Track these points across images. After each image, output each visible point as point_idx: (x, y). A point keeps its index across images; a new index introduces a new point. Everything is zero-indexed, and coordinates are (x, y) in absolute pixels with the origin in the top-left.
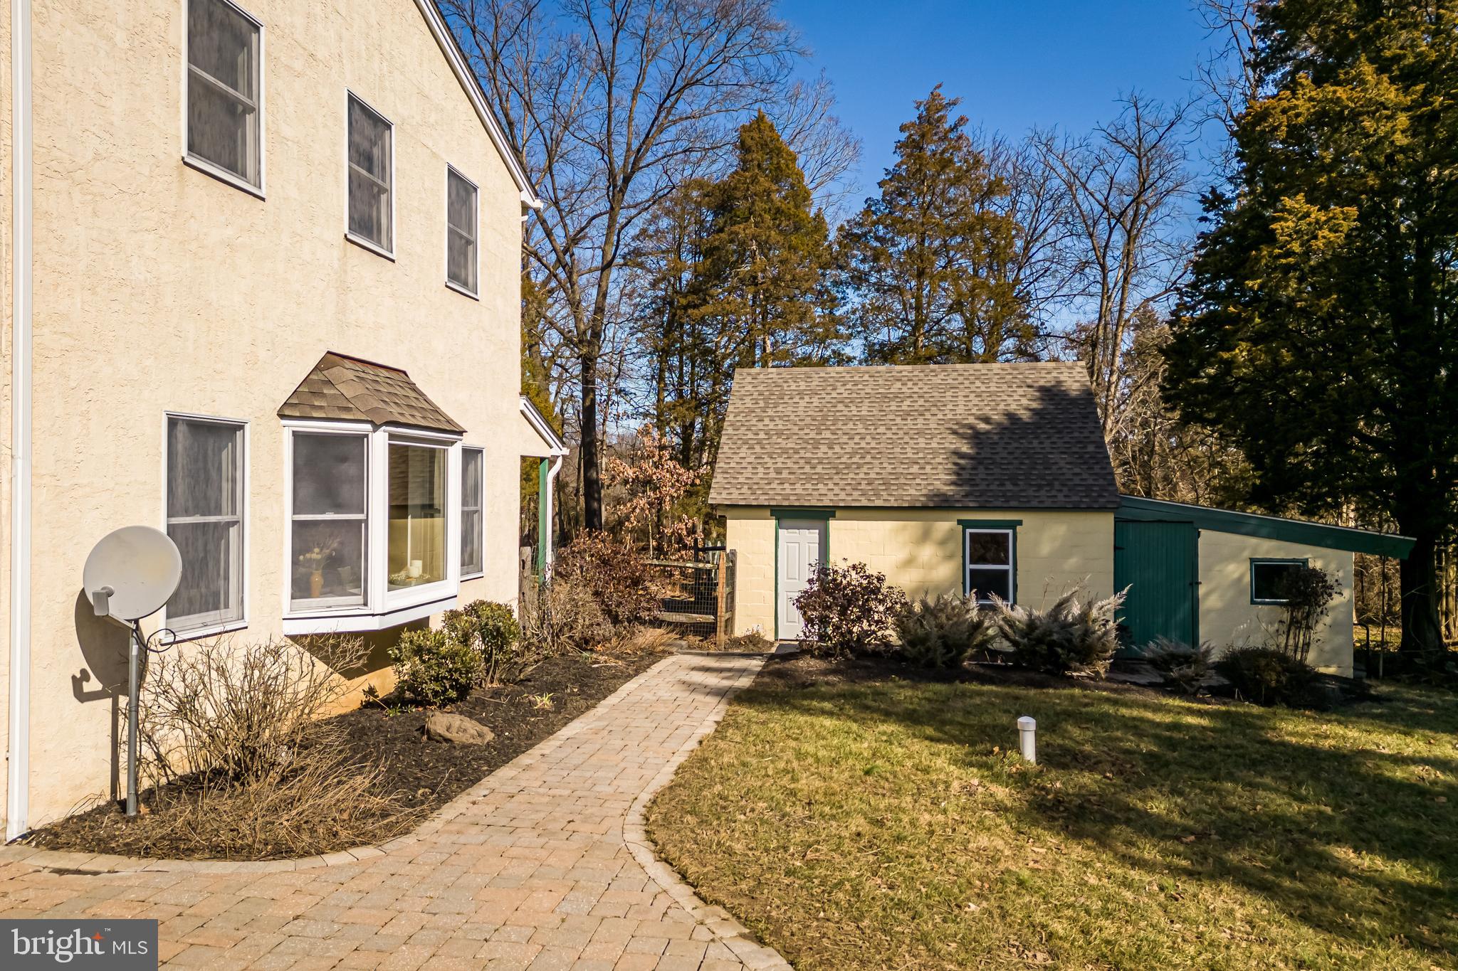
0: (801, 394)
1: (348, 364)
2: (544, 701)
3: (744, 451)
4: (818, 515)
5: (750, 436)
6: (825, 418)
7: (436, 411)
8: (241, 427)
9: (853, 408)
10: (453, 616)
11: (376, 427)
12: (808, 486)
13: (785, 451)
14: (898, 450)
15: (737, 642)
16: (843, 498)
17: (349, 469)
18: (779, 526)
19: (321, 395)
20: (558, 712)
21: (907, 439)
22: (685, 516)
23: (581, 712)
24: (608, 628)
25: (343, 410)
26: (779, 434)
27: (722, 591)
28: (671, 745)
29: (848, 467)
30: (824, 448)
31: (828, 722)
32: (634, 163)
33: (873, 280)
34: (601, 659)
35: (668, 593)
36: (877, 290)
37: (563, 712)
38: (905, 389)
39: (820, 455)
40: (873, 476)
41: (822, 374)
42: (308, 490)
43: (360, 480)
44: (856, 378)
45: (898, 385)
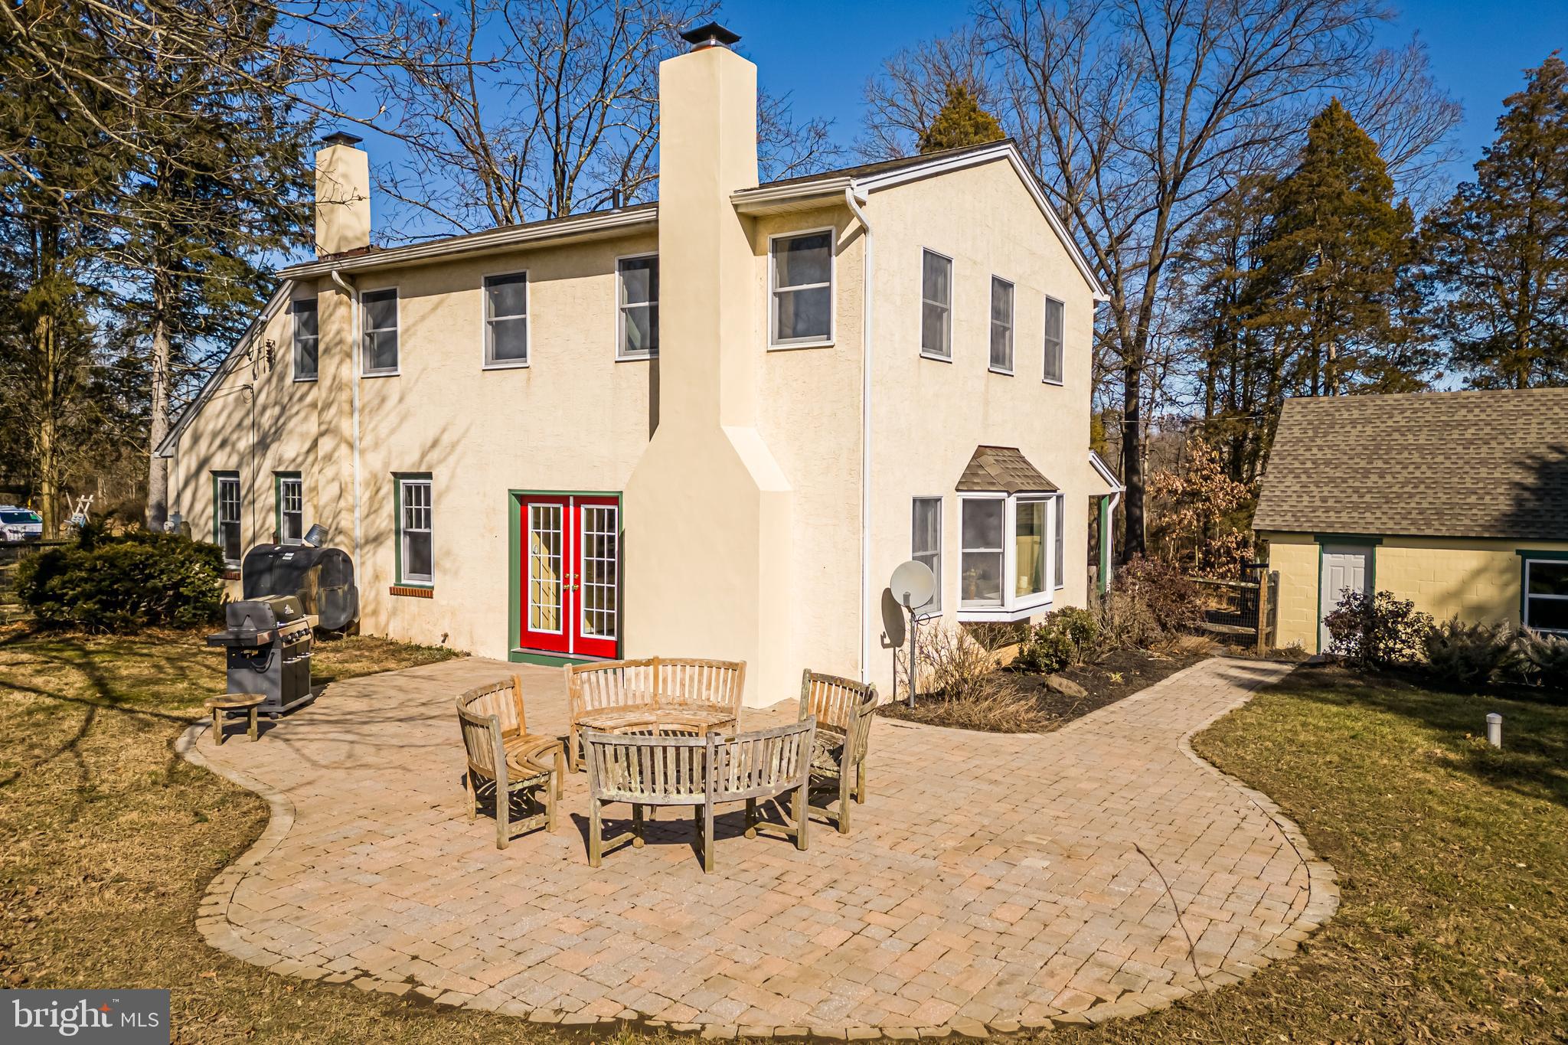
0: (1354, 423)
1: (988, 451)
2: (1117, 677)
3: (1290, 480)
4: (1366, 543)
5: (1297, 465)
6: (1378, 447)
7: (1040, 476)
8: (939, 500)
9: (1410, 437)
10: (1051, 617)
11: (1010, 494)
12: (1355, 514)
13: (1332, 480)
14: (1456, 480)
15: (1278, 653)
16: (1391, 527)
17: (993, 521)
18: (1323, 551)
19: (976, 475)
20: (1127, 685)
21: (1467, 468)
22: (1235, 529)
23: (1142, 688)
24: (1158, 633)
25: (990, 484)
26: (1327, 463)
27: (1264, 607)
28: (1210, 711)
29: (1399, 496)
30: (1374, 478)
31: (1334, 709)
32: (1187, 163)
33: (1465, 272)
34: (1155, 655)
35: (1213, 605)
36: (1469, 284)
37: (1129, 687)
38: (1470, 417)
39: (1370, 484)
40: (1425, 505)
41: (1379, 402)
42: (970, 534)
43: (999, 528)
44: (1416, 406)
45: (1464, 412)
